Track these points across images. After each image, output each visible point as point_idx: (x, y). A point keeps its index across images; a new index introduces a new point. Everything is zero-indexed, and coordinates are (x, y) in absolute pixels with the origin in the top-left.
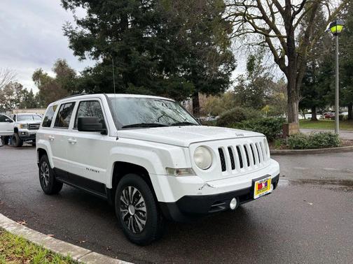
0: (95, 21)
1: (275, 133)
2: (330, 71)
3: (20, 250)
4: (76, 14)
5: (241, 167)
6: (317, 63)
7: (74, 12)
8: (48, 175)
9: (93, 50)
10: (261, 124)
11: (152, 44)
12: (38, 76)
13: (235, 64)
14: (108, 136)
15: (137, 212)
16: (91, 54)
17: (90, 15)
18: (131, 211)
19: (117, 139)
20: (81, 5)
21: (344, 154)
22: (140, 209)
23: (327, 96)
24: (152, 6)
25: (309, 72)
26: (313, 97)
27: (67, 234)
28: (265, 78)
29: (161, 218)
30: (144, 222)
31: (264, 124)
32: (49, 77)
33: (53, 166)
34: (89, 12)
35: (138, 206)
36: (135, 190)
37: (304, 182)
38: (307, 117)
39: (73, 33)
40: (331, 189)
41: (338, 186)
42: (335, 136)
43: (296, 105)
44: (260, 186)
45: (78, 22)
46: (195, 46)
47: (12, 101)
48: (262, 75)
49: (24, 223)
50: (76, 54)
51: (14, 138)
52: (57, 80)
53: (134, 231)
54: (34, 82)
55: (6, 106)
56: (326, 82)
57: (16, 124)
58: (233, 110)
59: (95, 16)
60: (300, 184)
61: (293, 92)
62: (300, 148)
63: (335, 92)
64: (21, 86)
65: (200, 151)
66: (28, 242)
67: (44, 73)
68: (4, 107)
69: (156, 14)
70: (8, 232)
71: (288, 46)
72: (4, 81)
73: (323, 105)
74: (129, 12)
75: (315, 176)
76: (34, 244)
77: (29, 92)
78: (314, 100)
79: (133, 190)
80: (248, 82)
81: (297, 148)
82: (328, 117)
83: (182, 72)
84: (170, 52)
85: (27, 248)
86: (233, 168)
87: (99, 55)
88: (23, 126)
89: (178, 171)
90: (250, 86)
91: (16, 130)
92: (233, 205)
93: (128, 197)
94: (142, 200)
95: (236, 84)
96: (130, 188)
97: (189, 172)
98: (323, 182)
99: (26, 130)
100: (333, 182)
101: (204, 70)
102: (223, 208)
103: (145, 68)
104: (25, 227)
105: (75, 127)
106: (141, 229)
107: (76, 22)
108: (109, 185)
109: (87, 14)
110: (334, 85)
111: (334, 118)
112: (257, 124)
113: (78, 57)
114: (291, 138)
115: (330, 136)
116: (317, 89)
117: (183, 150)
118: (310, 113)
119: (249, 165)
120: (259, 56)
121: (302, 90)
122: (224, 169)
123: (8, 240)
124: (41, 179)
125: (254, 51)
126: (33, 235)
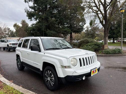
0: (36, 7)
1: (99, 48)
2: (120, 25)
3: (12, 92)
4: (29, 4)
5: (87, 65)
6: (115, 22)
7: (28, 4)
8: (20, 64)
9: (35, 17)
10: (94, 45)
11: (56, 15)
12: (15, 26)
13: (86, 22)
14: (41, 52)
15: (51, 79)
16: (34, 19)
17: (34, 5)
18: (49, 79)
19: (44, 54)
20: (31, 1)
21: (124, 56)
22: (52, 79)
23: (119, 34)
24: (56, 2)
25: (112, 25)
26: (114, 34)
27: (27, 86)
28: (96, 27)
29: (59, 82)
30: (53, 83)
31: (96, 45)
32: (19, 26)
33: (22, 61)
34: (34, 3)
35: (51, 78)
36: (50, 72)
37: (109, 67)
38: (111, 41)
39: (28, 11)
40: (119, 70)
41: (121, 69)
42: (121, 50)
43: (107, 38)
44: (93, 72)
45: (30, 7)
46: (71, 16)
47: (6, 34)
48: (95, 26)
49: (12, 81)
50: (29, 19)
51: (7, 48)
52: (22, 27)
53: (50, 86)
54: (14, 28)
55: (4, 36)
56: (118, 29)
57: (8, 43)
58: (84, 39)
59: (36, 5)
60: (108, 68)
61: (106, 34)
62: (108, 54)
63: (121, 33)
64: (9, 29)
65: (73, 60)
66: (14, 89)
67: (17, 24)
68: (3, 36)
69: (57, 5)
70: (7, 85)
71: (105, 17)
72: (3, 27)
73: (117, 37)
74: (48, 4)
75: (113, 65)
76: (16, 90)
77: (12, 31)
78: (114, 35)
79: (49, 72)
80: (90, 29)
81: (107, 54)
82: (119, 41)
83: (66, 25)
84: (62, 18)
85: (14, 91)
86: (84, 65)
87: (37, 19)
88: (10, 44)
89: (65, 67)
90: (91, 30)
91: (8, 45)
92: (84, 78)
93: (48, 74)
94: (53, 75)
95: (86, 29)
96: (48, 71)
97: (69, 67)
98: (116, 68)
99: (11, 45)
100: (120, 68)
101: (74, 24)
102: (80, 80)
103: (53, 24)
104: (13, 83)
105: (29, 48)
106: (52, 85)
107: (29, 7)
108: (41, 69)
109: (33, 4)
110: (121, 30)
111: (121, 42)
112: (93, 45)
113: (30, 20)
114: (105, 50)
115: (119, 50)
116: (115, 31)
117: (67, 60)
118: (112, 40)
119: (89, 64)
120: (94, 20)
121: (109, 32)
122: (81, 66)
123: (7, 88)
124: (18, 65)
125: (92, 18)
126: (16, 87)
